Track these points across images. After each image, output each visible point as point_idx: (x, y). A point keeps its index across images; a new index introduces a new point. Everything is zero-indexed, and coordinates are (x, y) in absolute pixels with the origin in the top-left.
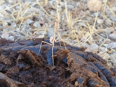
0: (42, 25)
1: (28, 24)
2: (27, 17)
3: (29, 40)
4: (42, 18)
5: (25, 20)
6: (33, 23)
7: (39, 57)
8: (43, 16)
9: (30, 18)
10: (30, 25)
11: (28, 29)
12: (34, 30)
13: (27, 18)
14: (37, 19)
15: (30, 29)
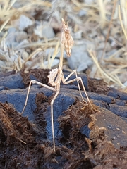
0: (56, 31)
1: (21, 28)
2: (21, 9)
3: (14, 72)
4: (56, 14)
5: (14, 18)
6: (35, 25)
7: (24, 120)
8: (59, 9)
9: (27, 13)
10: (26, 30)
11: (20, 41)
12: (34, 44)
13: (20, 14)
14: (46, 15)
15: (25, 41)
